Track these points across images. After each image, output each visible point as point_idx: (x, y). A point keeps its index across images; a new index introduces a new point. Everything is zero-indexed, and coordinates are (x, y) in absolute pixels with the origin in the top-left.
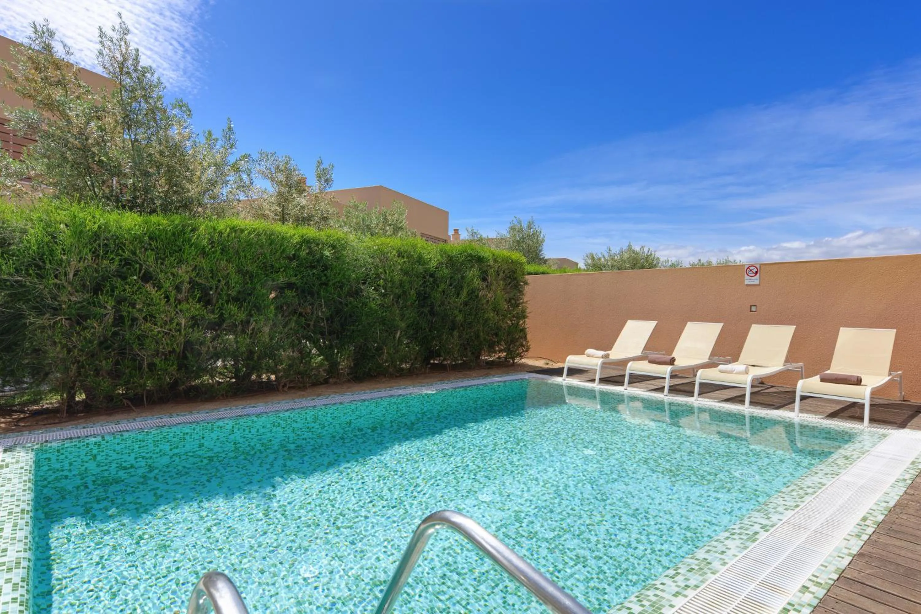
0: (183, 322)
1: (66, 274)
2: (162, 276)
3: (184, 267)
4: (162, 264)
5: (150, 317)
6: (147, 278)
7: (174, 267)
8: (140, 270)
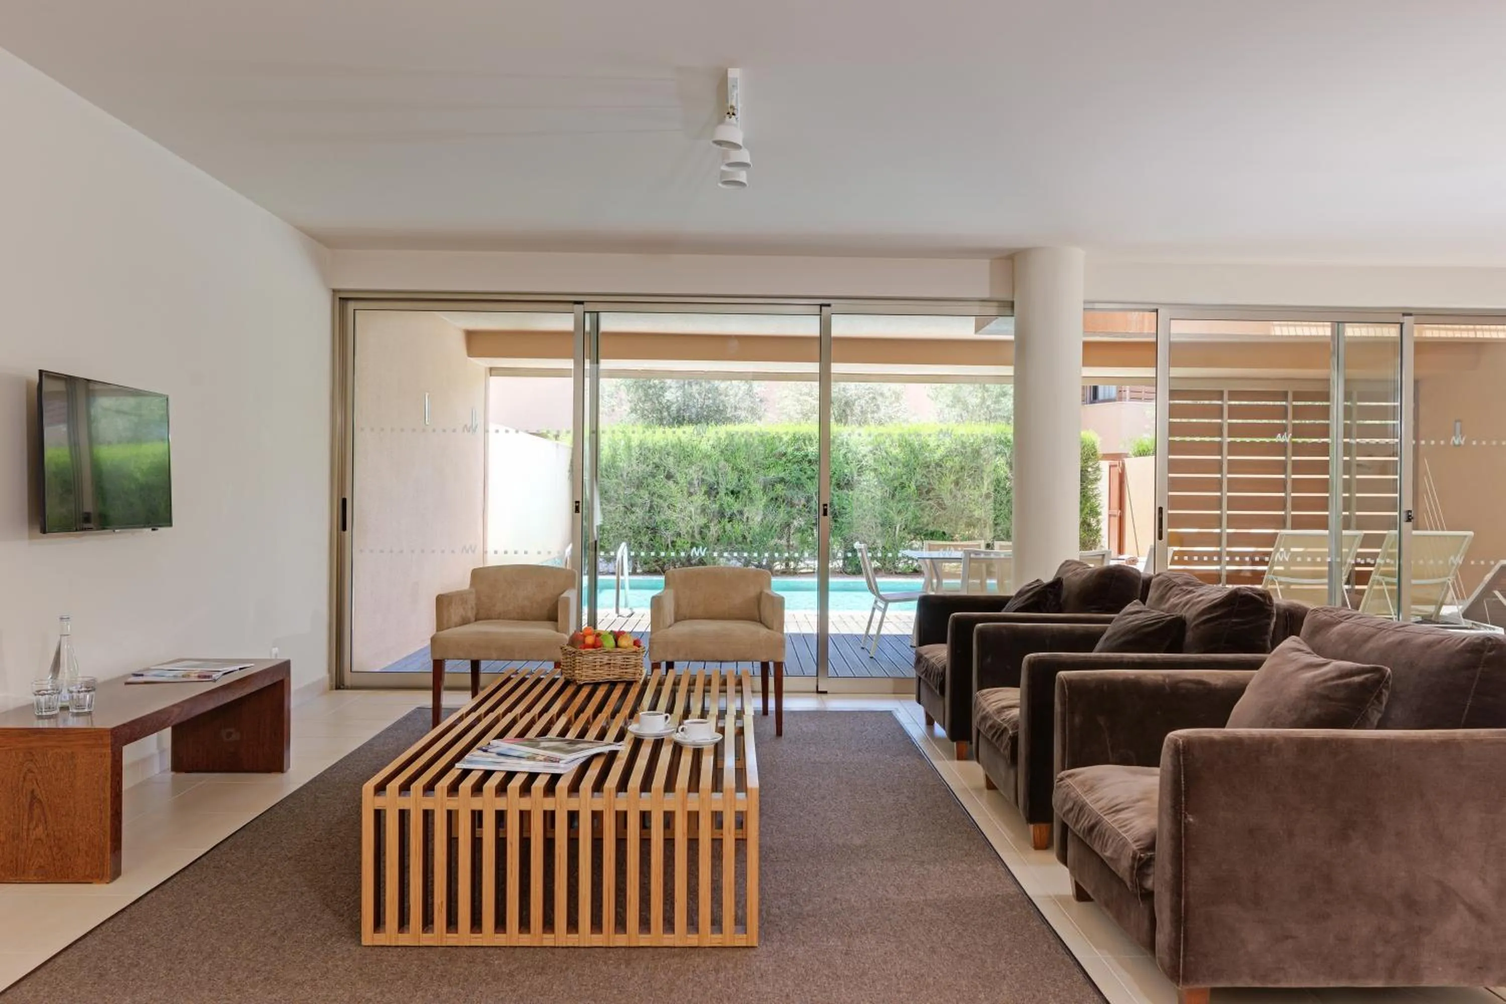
0: (693, 510)
1: (622, 476)
2: (678, 475)
3: (693, 467)
4: (678, 466)
5: (671, 506)
6: (669, 477)
7: (687, 468)
8: (664, 470)
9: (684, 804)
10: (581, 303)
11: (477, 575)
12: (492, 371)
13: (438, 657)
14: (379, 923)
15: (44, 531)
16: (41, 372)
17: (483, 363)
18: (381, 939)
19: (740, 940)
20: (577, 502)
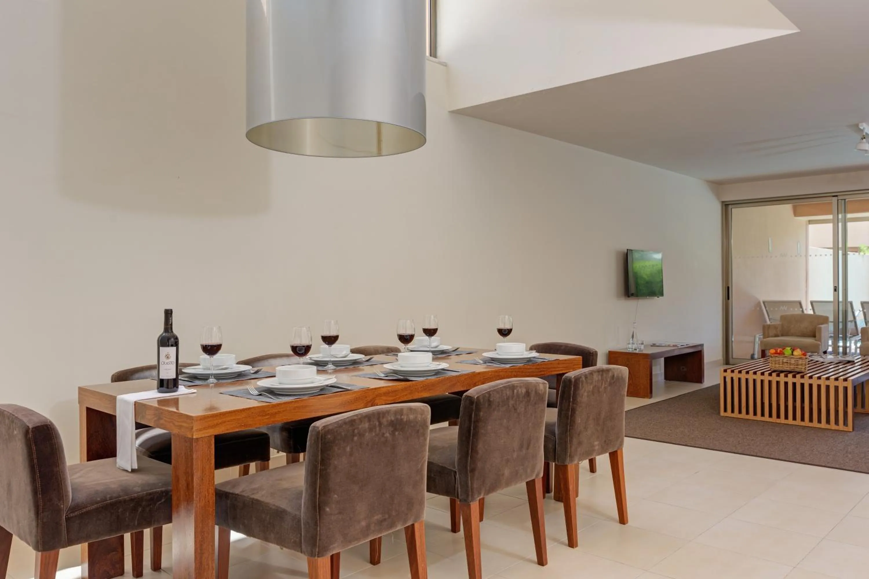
9: (824, 383)
10: (837, 196)
11: (782, 317)
12: (810, 222)
13: (763, 348)
14: (725, 410)
15: (629, 297)
16: (627, 250)
17: (804, 219)
18: (726, 414)
19: (845, 429)
20: (835, 287)
